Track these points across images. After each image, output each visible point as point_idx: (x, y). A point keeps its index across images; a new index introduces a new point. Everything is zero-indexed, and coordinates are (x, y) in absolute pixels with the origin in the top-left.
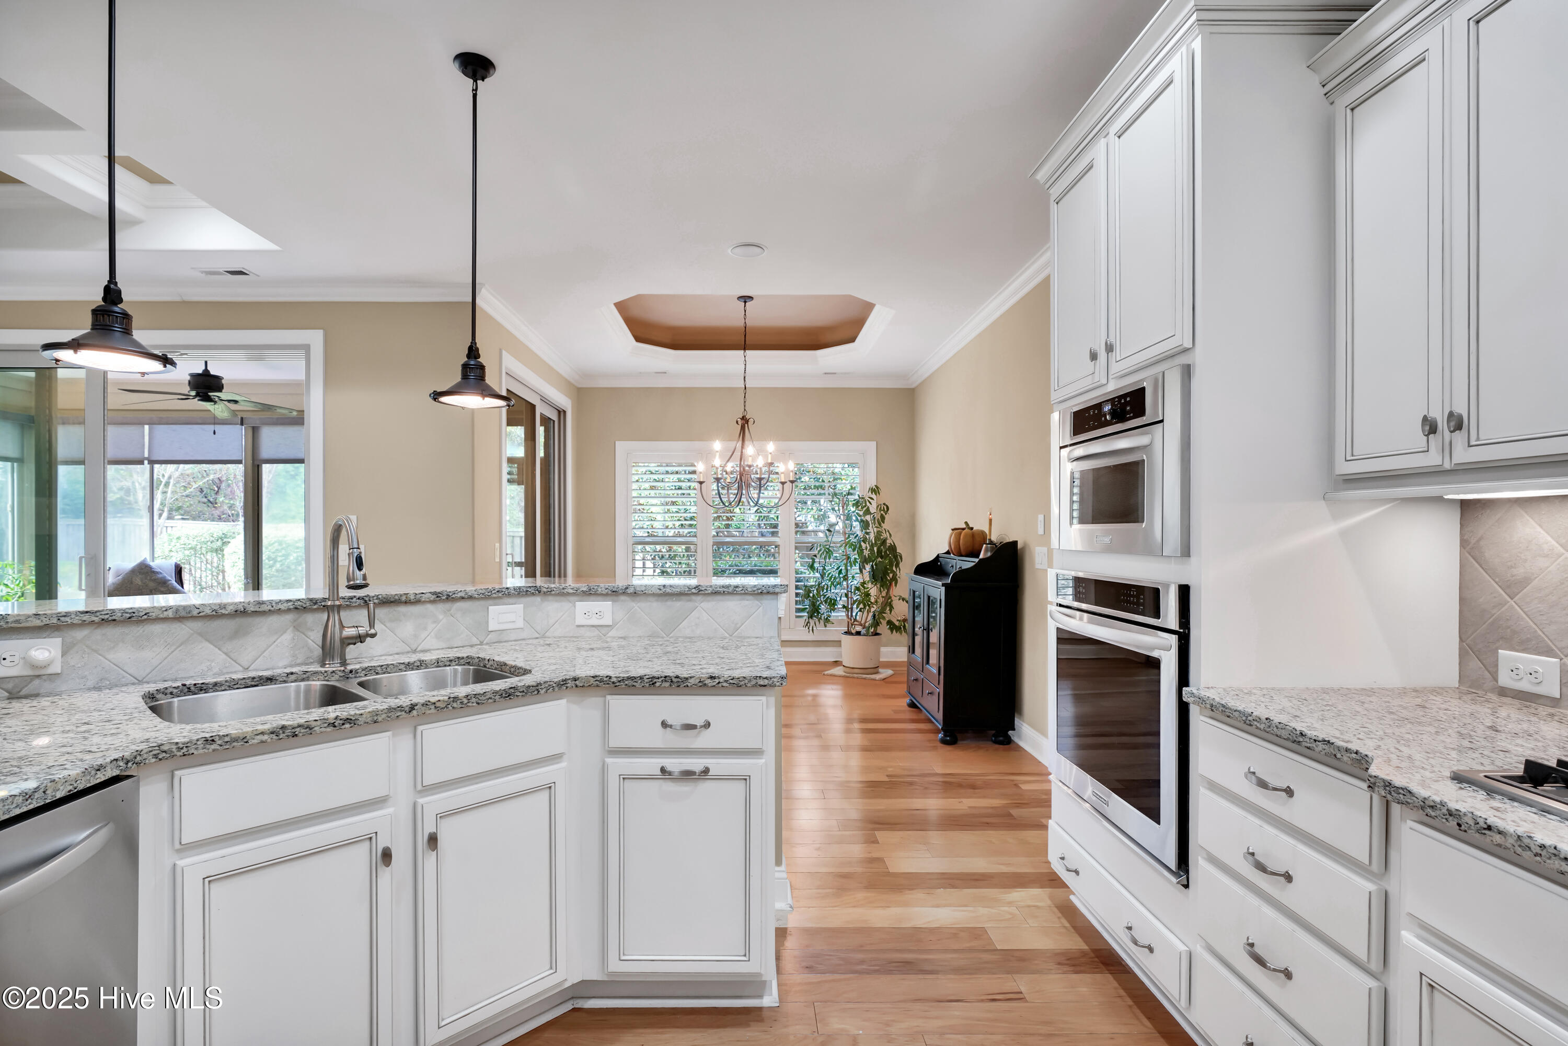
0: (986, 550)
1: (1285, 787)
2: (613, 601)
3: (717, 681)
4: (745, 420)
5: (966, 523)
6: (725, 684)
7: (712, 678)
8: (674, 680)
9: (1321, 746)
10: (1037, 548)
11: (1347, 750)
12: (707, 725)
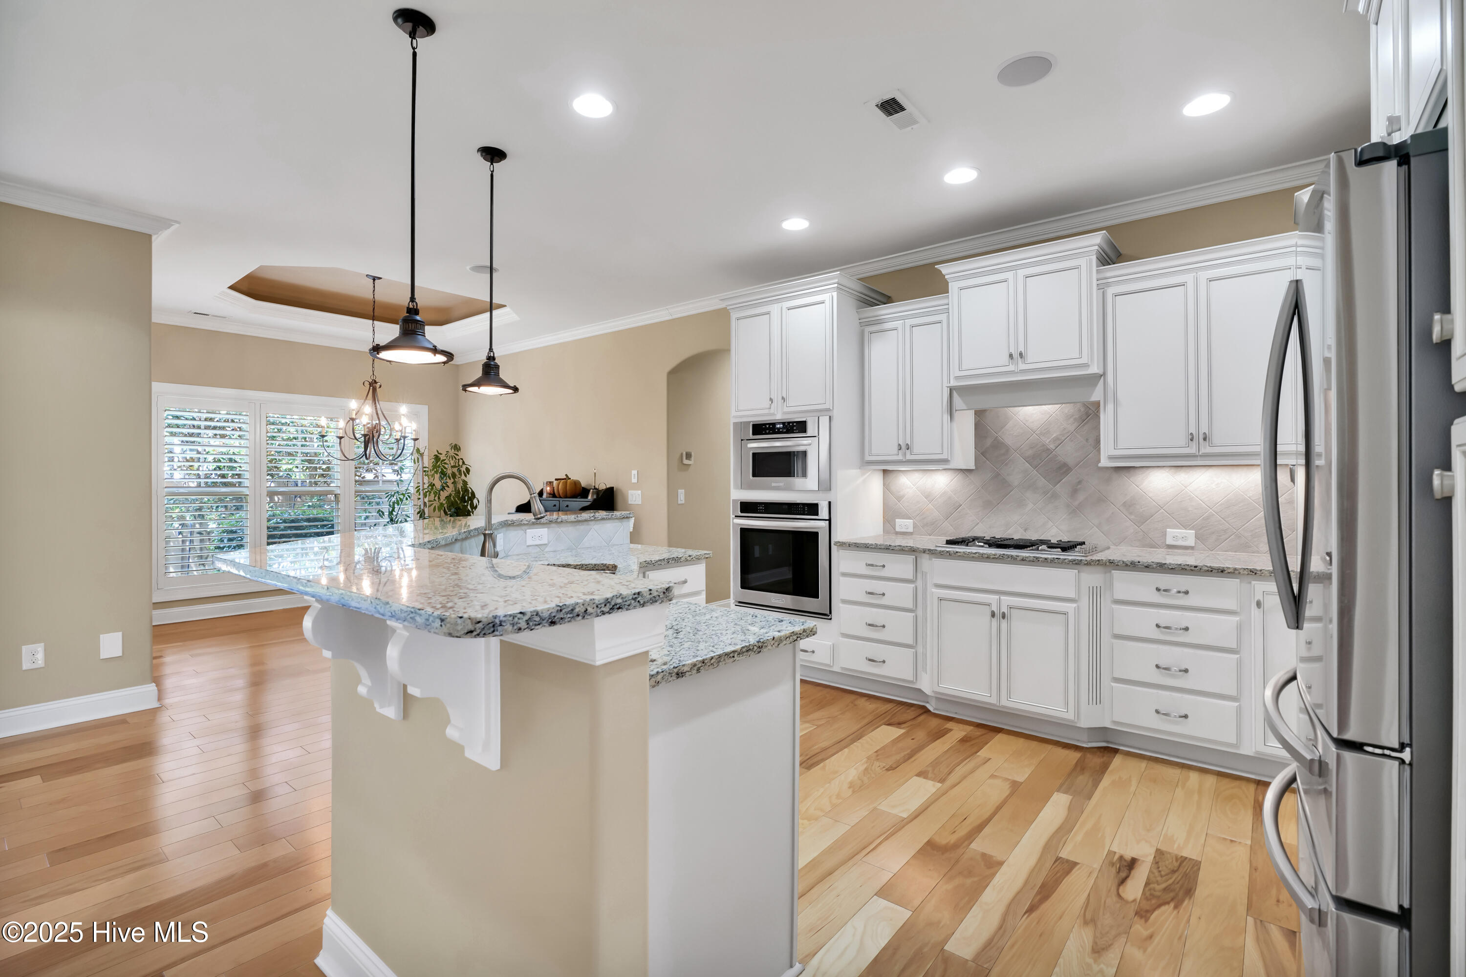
0: (593, 493)
1: (882, 565)
2: (548, 528)
3: (691, 557)
4: (373, 384)
5: (566, 475)
6: (694, 559)
7: (690, 556)
8: (676, 559)
9: (898, 547)
10: (629, 491)
11: (907, 546)
12: (685, 582)
